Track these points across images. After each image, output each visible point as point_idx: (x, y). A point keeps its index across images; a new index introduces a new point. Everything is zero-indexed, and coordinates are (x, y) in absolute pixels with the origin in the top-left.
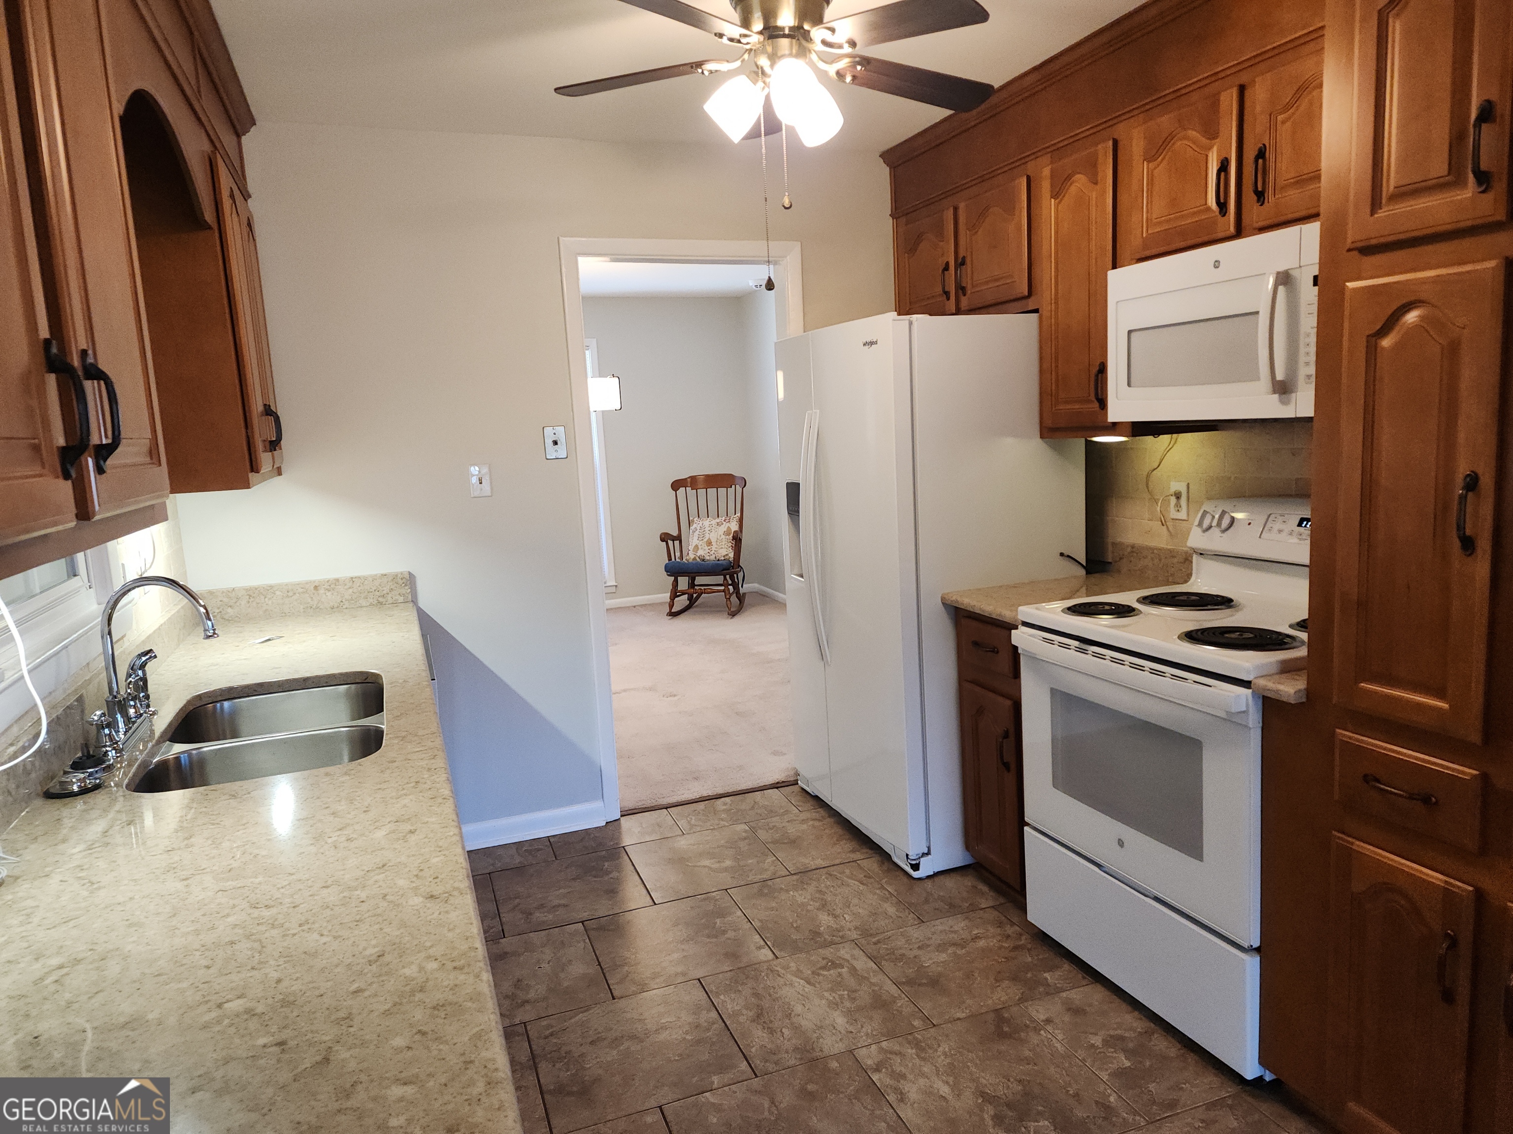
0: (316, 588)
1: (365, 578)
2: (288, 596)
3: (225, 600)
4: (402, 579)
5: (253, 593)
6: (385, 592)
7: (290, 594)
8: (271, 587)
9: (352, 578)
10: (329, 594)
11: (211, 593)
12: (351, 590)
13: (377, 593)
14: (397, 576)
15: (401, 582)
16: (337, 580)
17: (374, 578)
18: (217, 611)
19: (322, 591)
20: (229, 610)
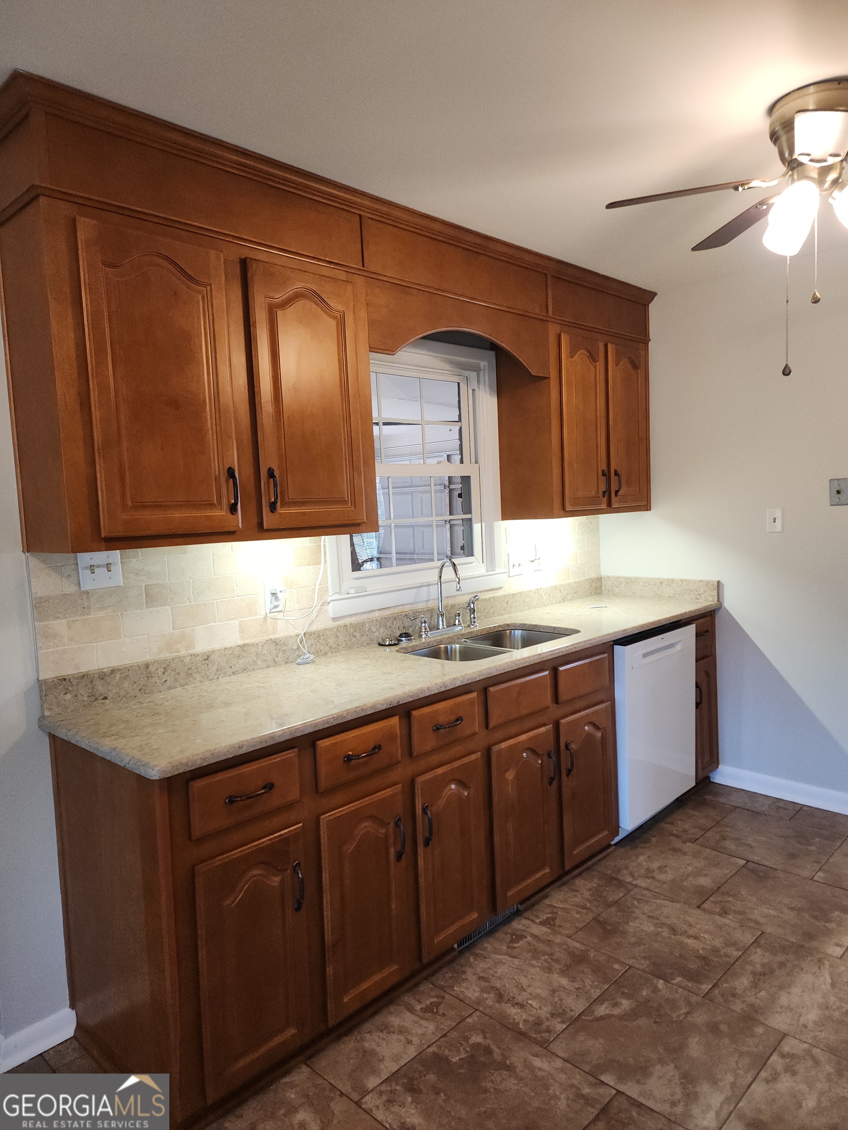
0: (661, 583)
1: (689, 581)
2: (646, 586)
3: (615, 582)
4: (712, 585)
5: (629, 581)
6: (701, 592)
7: (647, 584)
8: (638, 578)
9: (682, 580)
10: (668, 588)
11: (608, 577)
12: (680, 588)
13: (696, 593)
14: (709, 582)
15: (711, 587)
16: (673, 580)
17: (695, 582)
18: (611, 588)
19: (664, 586)
20: (616, 589)
